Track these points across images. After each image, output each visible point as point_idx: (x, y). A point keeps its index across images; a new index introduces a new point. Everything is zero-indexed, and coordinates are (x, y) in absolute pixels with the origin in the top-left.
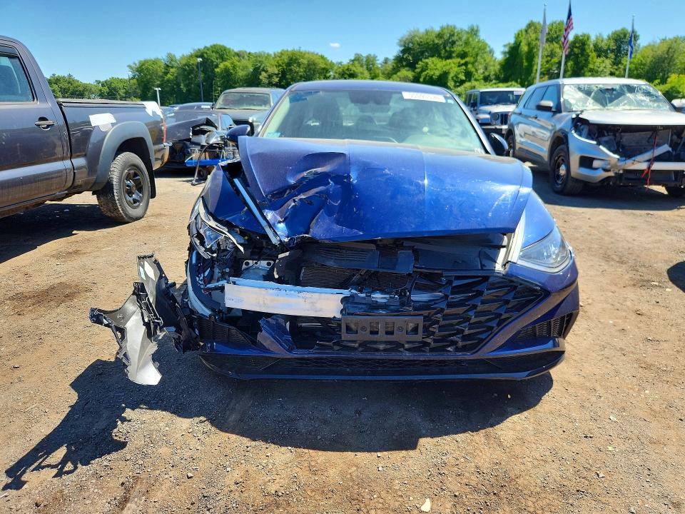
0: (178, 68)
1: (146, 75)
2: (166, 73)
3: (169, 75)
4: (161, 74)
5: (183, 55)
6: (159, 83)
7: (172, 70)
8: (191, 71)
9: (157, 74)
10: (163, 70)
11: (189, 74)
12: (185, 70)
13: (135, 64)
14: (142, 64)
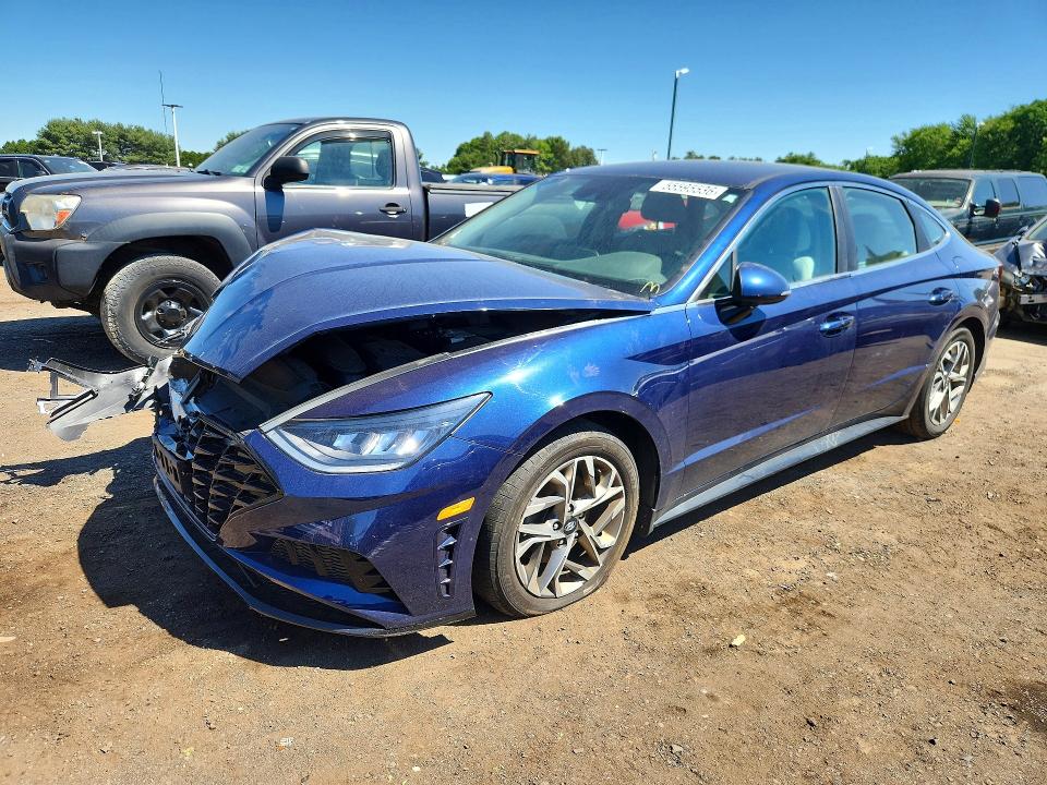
0: (973, 138)
1: (916, 150)
2: (950, 147)
3: (954, 150)
4: (940, 148)
5: (990, 117)
6: (934, 161)
7: (962, 142)
8: (997, 142)
9: (935, 148)
10: (947, 142)
11: (991, 147)
12: (986, 140)
13: (905, 134)
14: (916, 134)
